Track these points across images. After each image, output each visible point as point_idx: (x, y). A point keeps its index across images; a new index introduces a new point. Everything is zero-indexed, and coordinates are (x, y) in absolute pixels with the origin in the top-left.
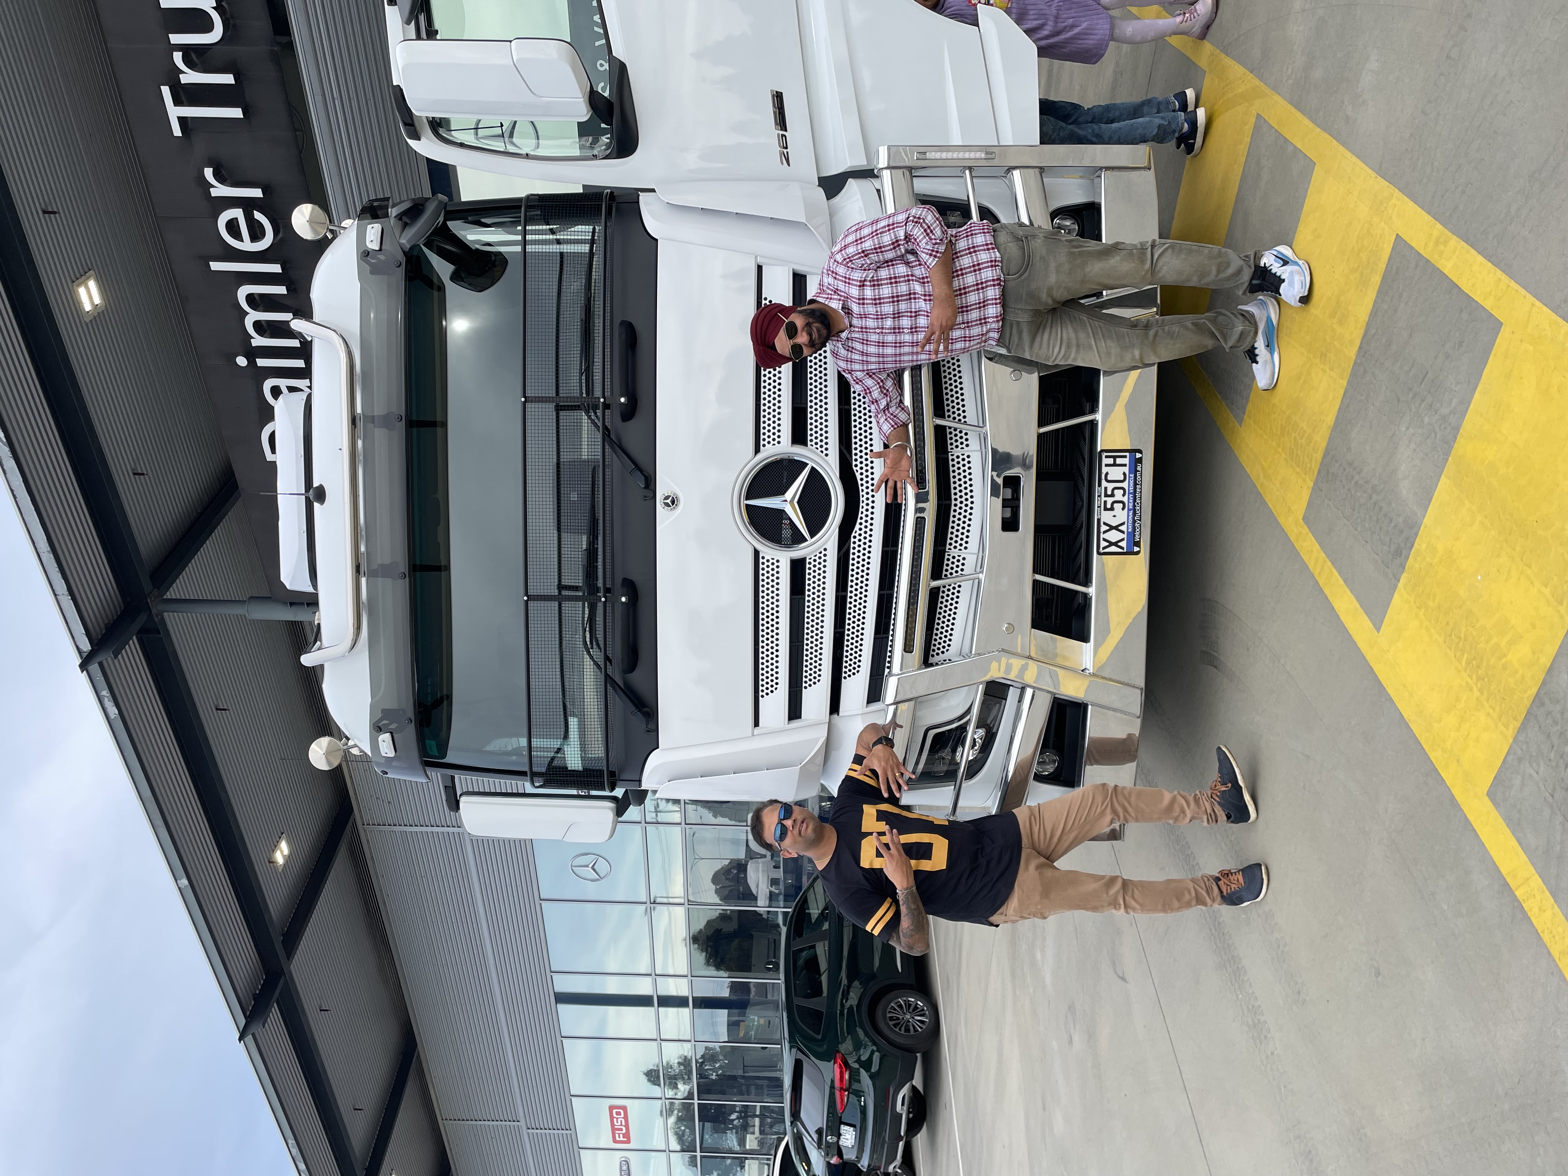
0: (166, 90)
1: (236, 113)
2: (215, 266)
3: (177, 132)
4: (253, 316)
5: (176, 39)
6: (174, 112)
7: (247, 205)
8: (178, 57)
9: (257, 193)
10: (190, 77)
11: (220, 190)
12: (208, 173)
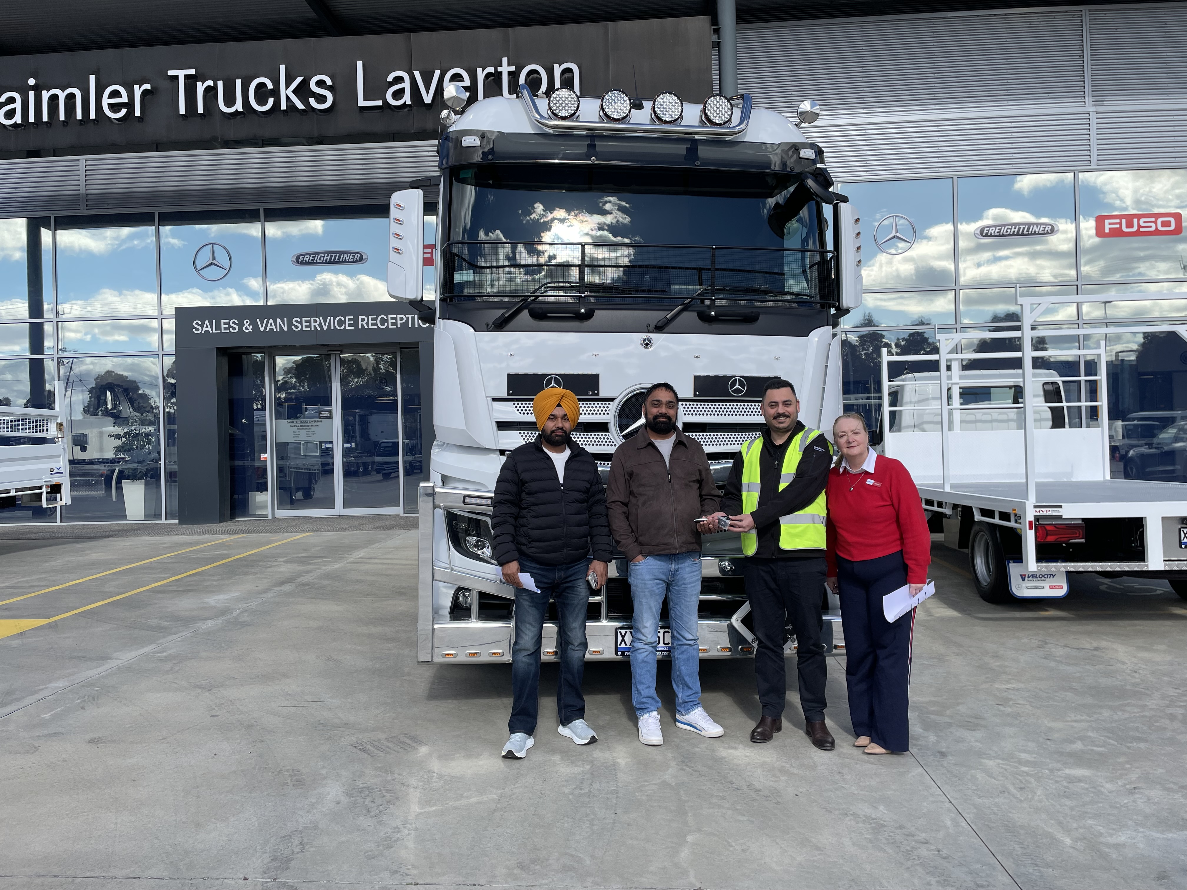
0: (192, 72)
1: (182, 111)
2: (92, 78)
3: (170, 73)
4: (62, 96)
5: (220, 84)
6: (181, 74)
7: (130, 105)
8: (210, 83)
9: (137, 113)
10: (200, 88)
11: (138, 91)
12: (147, 86)
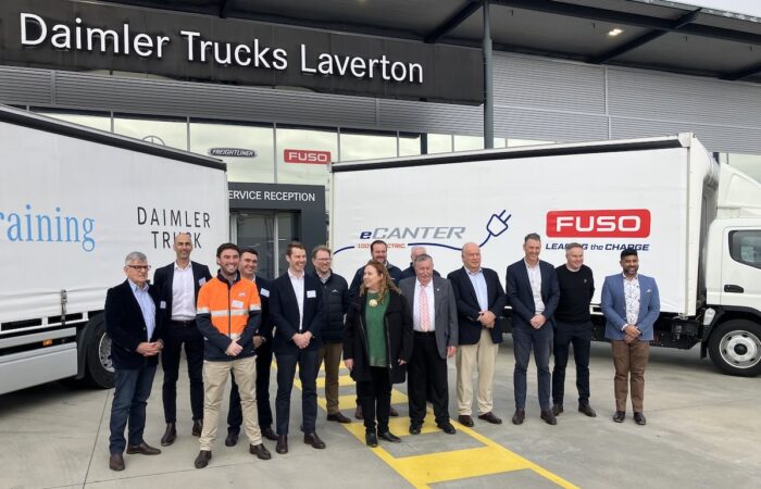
0: (198, 34)
1: (191, 58)
2: (126, 26)
3: (183, 33)
4: (103, 35)
5: (216, 45)
6: (191, 35)
7: (154, 49)
8: (210, 43)
9: (160, 55)
10: (203, 45)
11: (160, 41)
12: (167, 39)
